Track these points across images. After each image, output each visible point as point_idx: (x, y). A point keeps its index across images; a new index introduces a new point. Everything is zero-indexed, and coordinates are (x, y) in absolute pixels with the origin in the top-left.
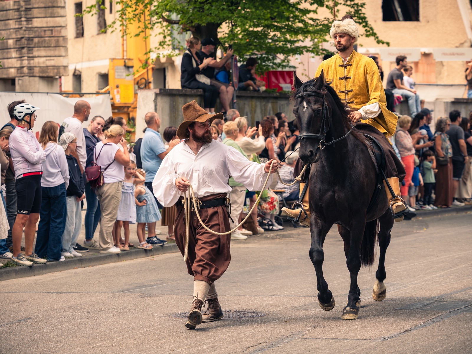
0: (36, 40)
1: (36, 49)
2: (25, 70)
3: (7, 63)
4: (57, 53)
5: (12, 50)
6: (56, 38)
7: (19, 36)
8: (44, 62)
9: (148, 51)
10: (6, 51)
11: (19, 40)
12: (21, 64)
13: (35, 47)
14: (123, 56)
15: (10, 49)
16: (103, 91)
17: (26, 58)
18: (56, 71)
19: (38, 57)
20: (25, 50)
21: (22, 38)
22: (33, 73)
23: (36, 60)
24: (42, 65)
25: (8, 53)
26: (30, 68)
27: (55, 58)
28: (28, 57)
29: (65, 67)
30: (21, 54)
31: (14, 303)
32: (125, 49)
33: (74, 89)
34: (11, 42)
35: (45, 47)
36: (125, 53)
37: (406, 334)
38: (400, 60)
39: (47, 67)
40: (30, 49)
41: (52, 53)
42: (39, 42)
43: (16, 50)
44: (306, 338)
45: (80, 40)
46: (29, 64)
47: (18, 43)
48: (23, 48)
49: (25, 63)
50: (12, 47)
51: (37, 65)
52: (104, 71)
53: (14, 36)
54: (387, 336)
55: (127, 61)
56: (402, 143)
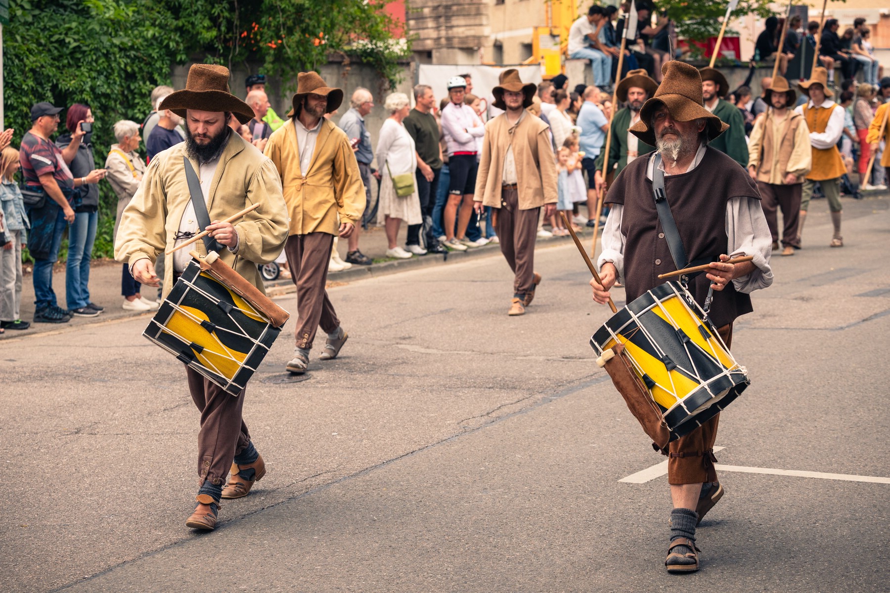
0: (455, 8)
1: (454, 18)
2: (443, 41)
3: (423, 34)
4: (477, 22)
5: (429, 20)
6: (476, 6)
7: (436, 4)
8: (463, 33)
9: (576, 17)
10: (421, 21)
11: (435, 8)
12: (439, 34)
13: (453, 16)
14: (548, 23)
15: (426, 18)
16: (527, 62)
17: (443, 28)
18: (476, 41)
19: (458, 26)
20: (442, 20)
21: (439, 6)
22: (451, 44)
23: (455, 30)
24: (461, 35)
25: (423, 23)
26: (449, 39)
27: (476, 28)
28: (447, 27)
29: (487, 37)
30: (438, 23)
31: (435, 292)
32: (550, 15)
33: (495, 61)
34: (426, 11)
35: (464, 15)
36: (550, 21)
37: (866, 323)
38: (859, 22)
39: (467, 37)
40: (448, 18)
41: (472, 22)
42: (458, 10)
43: (432, 19)
44: (755, 328)
45: (501, 7)
46: (447, 34)
47: (435, 12)
48: (440, 17)
49: (443, 33)
50: (428, 16)
51: (456, 35)
52: (527, 41)
53: (430, 4)
54: (844, 325)
55: (553, 29)
56: (863, 114)
